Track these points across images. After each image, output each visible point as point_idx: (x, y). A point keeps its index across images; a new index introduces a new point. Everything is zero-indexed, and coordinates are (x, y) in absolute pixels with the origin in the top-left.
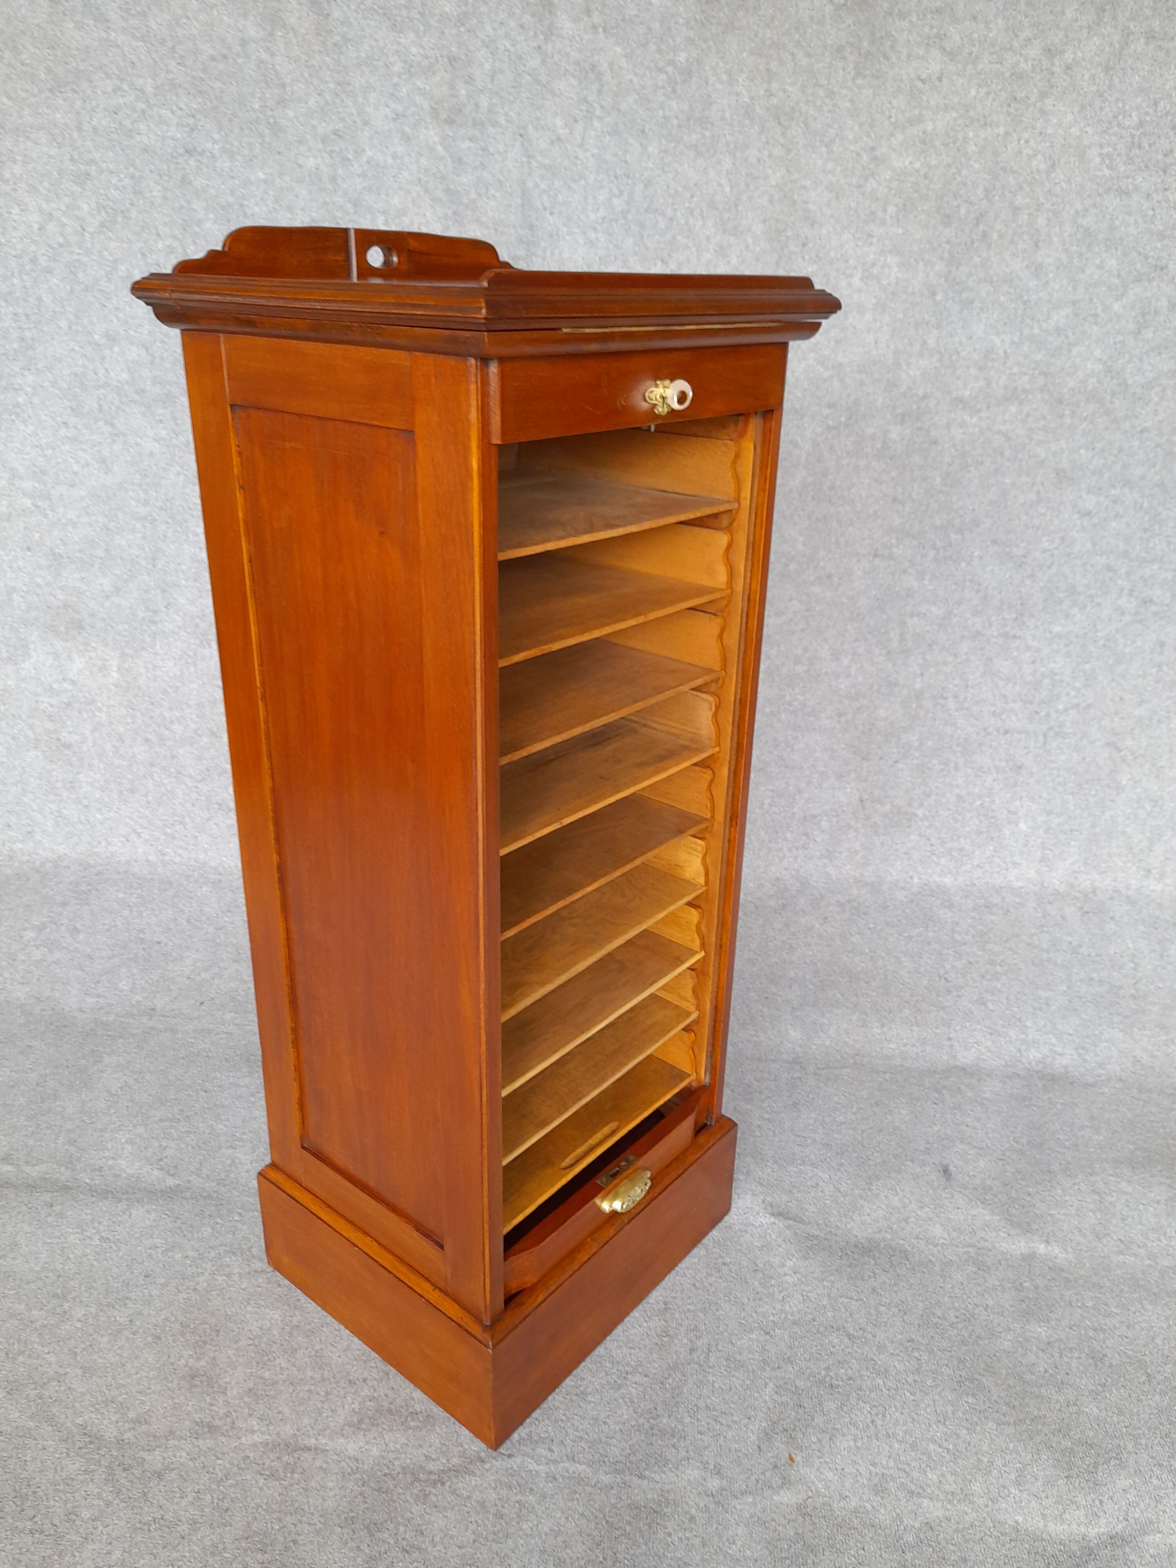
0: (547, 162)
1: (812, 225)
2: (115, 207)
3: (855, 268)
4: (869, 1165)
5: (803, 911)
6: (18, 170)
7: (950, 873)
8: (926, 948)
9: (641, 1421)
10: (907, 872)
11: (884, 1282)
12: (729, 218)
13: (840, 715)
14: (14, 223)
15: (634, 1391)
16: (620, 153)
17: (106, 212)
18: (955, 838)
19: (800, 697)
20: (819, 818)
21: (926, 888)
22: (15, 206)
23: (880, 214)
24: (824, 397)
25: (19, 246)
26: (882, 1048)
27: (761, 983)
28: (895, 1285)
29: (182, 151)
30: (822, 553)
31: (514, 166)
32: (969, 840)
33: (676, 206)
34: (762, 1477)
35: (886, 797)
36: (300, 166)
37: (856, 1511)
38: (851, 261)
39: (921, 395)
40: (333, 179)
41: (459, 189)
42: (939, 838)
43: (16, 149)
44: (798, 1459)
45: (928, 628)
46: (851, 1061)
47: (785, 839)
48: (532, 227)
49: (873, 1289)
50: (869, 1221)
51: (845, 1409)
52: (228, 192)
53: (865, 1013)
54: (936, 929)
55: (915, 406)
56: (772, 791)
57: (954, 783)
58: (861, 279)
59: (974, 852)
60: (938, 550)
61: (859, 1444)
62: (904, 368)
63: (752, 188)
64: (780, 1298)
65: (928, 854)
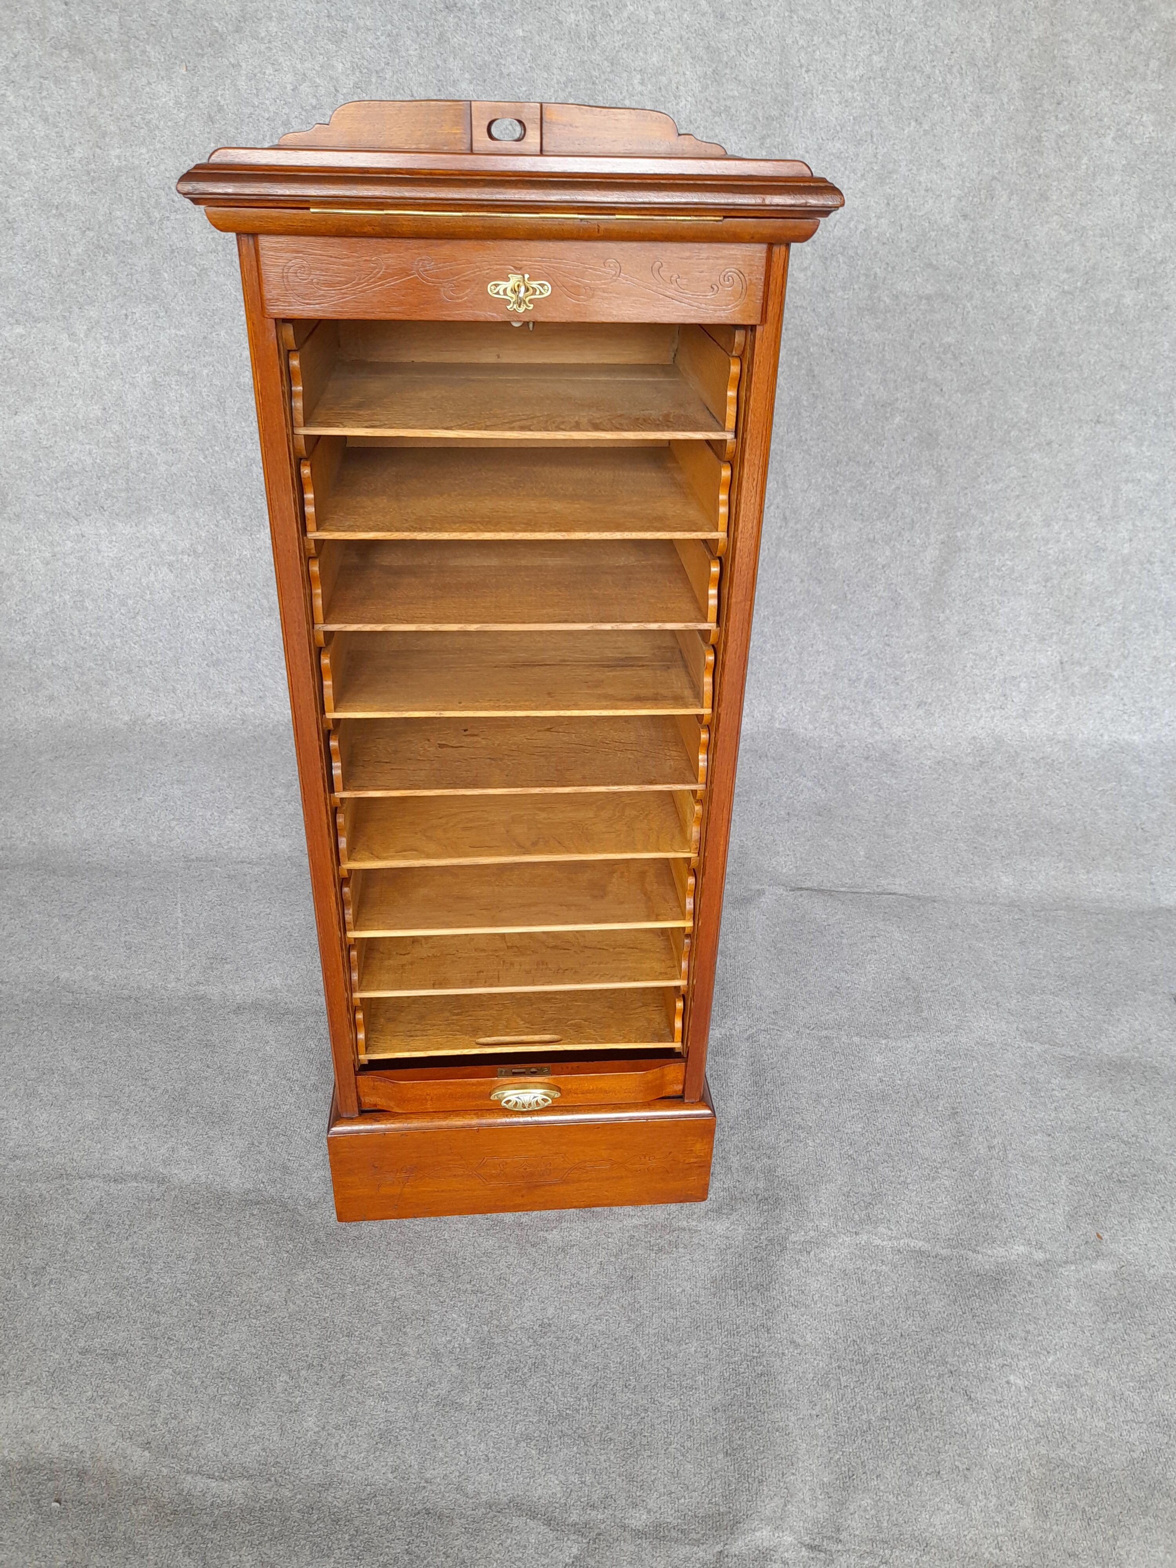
0: (809, 16)
1: (1069, 82)
2: (369, 66)
3: (1109, 128)
4: (1105, 994)
5: (1000, 767)
6: (273, 27)
7: (1139, 731)
8: (1121, 801)
9: (960, 1206)
10: (1098, 731)
11: (1144, 1095)
12: (987, 76)
13: (1047, 581)
14: (267, 85)
15: (946, 1182)
16: (884, 6)
17: (361, 72)
18: (1147, 697)
19: (1009, 563)
20: (1018, 680)
21: (1116, 745)
22: (270, 66)
23: (1141, 69)
24: (1063, 261)
25: (272, 108)
26: (1090, 892)
27: (968, 834)
28: (1154, 1096)
29: (441, 6)
30: (1044, 419)
31: (775, 21)
32: (1160, 700)
33: (935, 63)
34: (1077, 1250)
35: (1085, 659)
36: (561, 22)
37: (1164, 1276)
38: (1106, 120)
39: (1160, 259)
40: (592, 37)
41: (720, 45)
42: (1132, 698)
43: (272, 6)
44: (1105, 1237)
45: (1141, 494)
46: (1064, 904)
47: (984, 700)
48: (787, 86)
49: (1136, 1101)
50: (1116, 1042)
51: (1136, 1198)
52: (486, 50)
53: (1070, 861)
54: (1129, 783)
55: (1152, 271)
56: (975, 654)
57: (1152, 646)
58: (1114, 139)
59: (1164, 711)
60: (1158, 416)
61: (1156, 1225)
62: (1147, 231)
63: (1012, 43)
64: (1053, 1107)
65: (1121, 713)
